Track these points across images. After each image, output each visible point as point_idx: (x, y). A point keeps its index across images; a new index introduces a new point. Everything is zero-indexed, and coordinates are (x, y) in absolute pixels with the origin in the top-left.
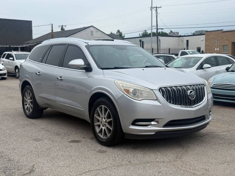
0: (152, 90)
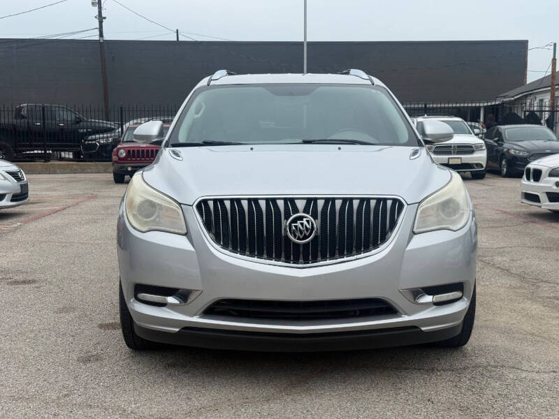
0: (180, 204)
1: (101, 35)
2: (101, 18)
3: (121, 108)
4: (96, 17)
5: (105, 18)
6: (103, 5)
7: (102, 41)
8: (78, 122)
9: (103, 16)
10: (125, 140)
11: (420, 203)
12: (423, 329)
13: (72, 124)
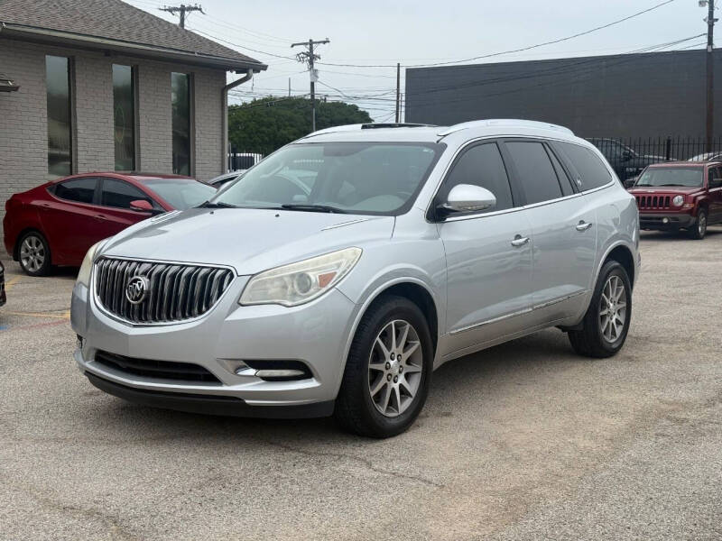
1: (710, 42)
2: (711, 21)
3: (669, 141)
4: (705, 20)
5: (717, 20)
6: (716, 4)
7: (710, 50)
8: (627, 160)
9: (715, 17)
10: (639, 183)
11: (253, 275)
12: (247, 401)
13: (621, 162)
